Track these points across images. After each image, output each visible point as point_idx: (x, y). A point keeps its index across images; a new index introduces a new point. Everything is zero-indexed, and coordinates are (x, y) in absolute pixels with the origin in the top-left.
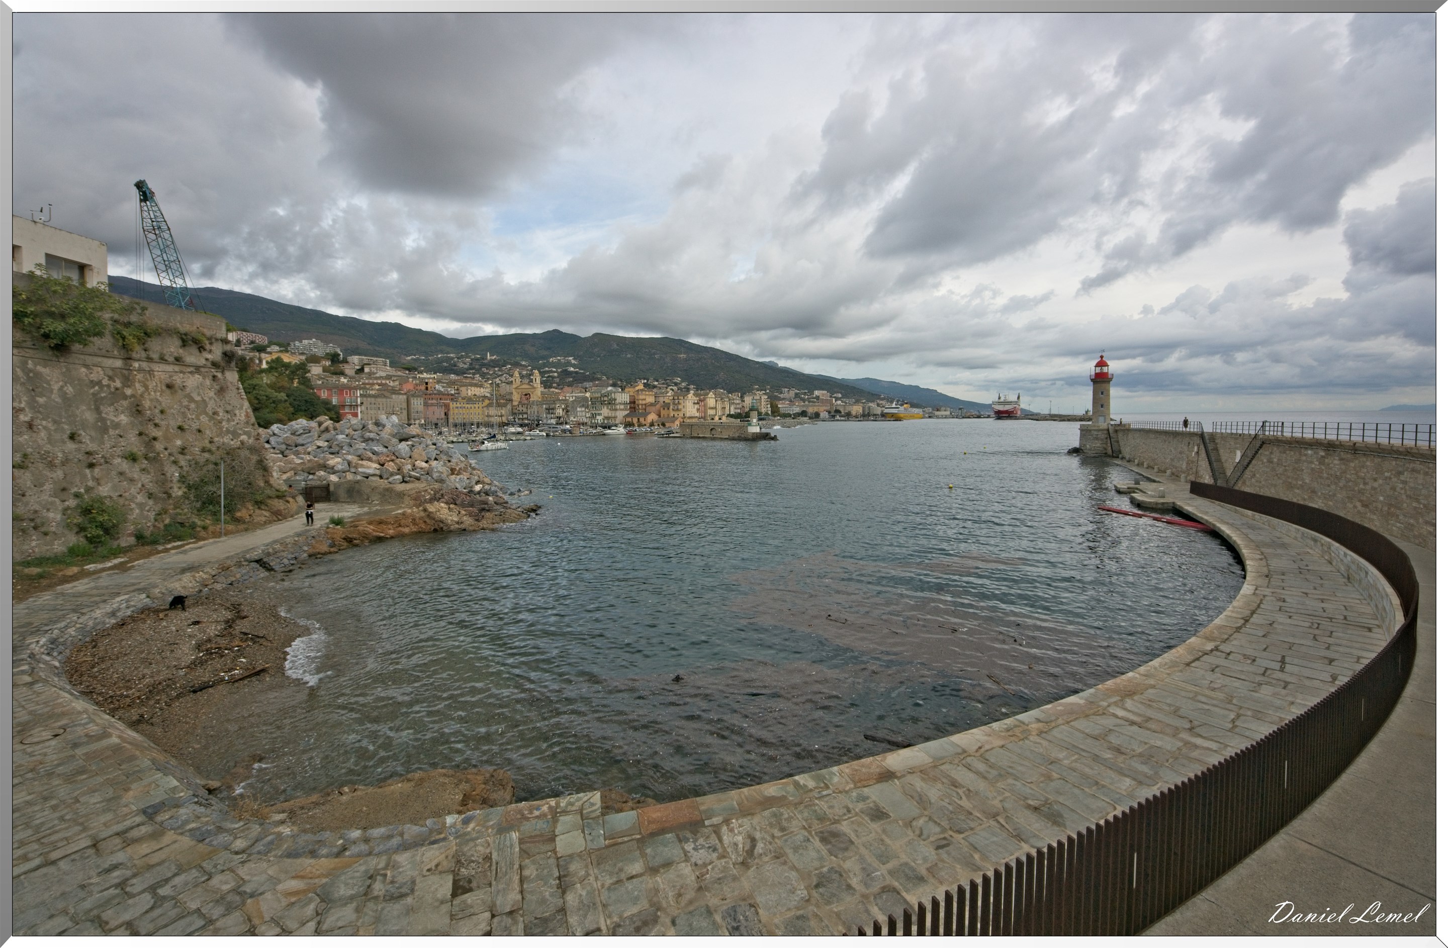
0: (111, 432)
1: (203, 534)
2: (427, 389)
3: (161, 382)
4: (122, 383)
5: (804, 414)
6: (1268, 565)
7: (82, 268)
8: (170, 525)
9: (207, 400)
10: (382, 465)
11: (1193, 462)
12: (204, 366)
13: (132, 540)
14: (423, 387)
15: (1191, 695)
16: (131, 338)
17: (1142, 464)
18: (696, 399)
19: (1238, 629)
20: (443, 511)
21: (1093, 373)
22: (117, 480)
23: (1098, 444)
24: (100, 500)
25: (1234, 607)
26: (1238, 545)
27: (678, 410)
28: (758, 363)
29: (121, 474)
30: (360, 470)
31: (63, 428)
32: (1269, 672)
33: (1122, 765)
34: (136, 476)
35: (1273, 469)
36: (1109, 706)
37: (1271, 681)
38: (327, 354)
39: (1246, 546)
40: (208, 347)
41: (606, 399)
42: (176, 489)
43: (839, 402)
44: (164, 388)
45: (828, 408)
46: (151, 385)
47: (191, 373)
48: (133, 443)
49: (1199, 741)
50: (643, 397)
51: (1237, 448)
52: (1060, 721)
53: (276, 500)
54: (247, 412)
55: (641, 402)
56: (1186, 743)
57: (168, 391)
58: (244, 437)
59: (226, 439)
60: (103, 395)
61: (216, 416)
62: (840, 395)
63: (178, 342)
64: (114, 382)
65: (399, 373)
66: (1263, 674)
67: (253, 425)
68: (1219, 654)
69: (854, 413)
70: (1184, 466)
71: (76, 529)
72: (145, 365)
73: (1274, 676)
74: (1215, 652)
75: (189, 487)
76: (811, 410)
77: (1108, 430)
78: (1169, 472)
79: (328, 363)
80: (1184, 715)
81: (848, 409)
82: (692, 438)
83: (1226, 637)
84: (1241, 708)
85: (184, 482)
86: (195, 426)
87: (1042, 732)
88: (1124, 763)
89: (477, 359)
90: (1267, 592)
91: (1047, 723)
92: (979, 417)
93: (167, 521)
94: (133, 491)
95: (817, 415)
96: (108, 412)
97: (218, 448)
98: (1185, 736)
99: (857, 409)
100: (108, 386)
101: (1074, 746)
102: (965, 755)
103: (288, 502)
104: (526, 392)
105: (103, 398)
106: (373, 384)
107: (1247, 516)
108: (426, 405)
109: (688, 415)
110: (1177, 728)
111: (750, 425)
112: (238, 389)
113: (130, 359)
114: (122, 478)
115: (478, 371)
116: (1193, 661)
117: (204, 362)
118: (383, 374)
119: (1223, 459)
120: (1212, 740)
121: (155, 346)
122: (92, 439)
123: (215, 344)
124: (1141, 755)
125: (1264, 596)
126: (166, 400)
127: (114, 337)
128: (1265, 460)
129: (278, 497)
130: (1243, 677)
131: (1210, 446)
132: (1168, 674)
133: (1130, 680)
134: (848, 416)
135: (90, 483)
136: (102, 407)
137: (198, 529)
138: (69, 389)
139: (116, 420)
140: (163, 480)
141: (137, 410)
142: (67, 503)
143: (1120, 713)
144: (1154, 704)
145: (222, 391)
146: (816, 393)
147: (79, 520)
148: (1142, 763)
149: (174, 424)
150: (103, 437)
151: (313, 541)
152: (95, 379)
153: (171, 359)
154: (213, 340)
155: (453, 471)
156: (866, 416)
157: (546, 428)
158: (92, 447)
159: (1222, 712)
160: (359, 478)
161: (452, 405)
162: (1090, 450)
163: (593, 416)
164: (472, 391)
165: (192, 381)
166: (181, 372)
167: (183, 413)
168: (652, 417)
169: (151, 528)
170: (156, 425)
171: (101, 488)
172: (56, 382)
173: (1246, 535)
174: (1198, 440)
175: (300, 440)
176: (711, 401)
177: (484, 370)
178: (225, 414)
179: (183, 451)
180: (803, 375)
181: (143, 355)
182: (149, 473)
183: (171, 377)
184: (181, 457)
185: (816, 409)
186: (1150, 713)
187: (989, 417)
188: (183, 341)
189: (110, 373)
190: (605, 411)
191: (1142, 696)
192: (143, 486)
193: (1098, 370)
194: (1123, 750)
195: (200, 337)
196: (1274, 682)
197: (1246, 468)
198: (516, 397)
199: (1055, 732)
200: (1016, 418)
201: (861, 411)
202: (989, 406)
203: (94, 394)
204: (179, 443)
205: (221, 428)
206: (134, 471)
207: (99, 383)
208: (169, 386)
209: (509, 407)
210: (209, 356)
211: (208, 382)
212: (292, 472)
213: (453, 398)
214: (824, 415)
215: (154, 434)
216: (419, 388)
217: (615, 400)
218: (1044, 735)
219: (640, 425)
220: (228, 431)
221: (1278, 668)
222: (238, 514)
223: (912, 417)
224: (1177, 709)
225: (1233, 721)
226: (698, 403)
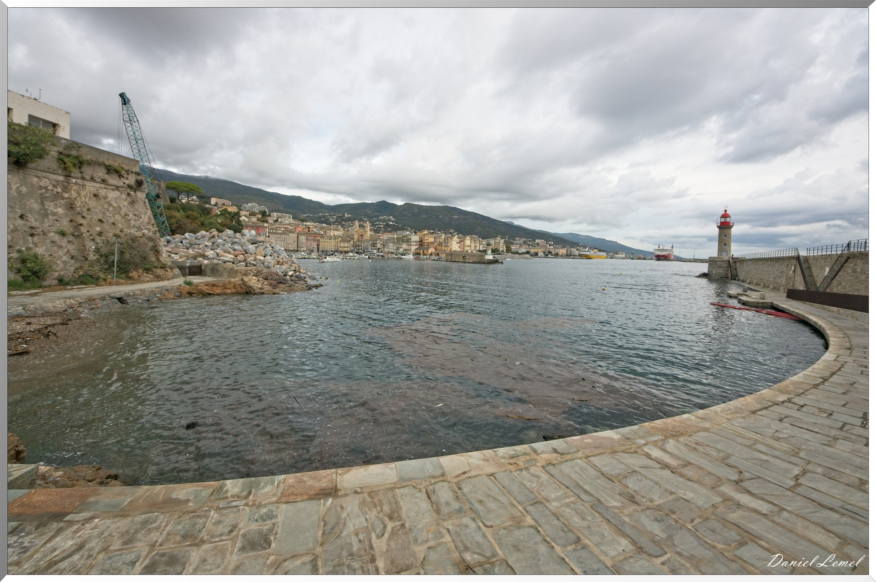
0: (50, 217)
1: (103, 283)
2: (309, 231)
3: (90, 192)
4: (61, 189)
5: (528, 253)
6: (850, 341)
7: (55, 125)
8: (82, 276)
9: (122, 206)
10: (237, 256)
11: (790, 278)
12: (122, 187)
13: (56, 282)
14: (307, 230)
15: (749, 443)
16: (69, 163)
17: (753, 283)
18: (458, 240)
19: (816, 386)
20: (254, 282)
21: (719, 222)
22: (50, 245)
23: (721, 271)
24: (36, 256)
25: (814, 369)
26: (823, 328)
27: (447, 246)
28: (502, 222)
29: (53, 242)
30: (222, 258)
31: (16, 211)
32: (847, 427)
33: (627, 519)
34: (64, 245)
35: (857, 277)
36: (645, 444)
37: (851, 436)
38: (260, 211)
39: (830, 329)
40: (126, 176)
41: (405, 238)
42: (91, 256)
43: (552, 247)
44: (92, 196)
45: (544, 250)
46: (83, 193)
47: (112, 189)
48: (65, 224)
49: (744, 499)
50: (427, 238)
51: (826, 266)
52: (580, 454)
53: (160, 269)
54: (149, 217)
55: (426, 241)
56: (727, 499)
57: (94, 198)
58: (146, 231)
59: (133, 231)
60: (47, 195)
61: (127, 217)
62: (552, 243)
63: (104, 171)
64: (57, 188)
65: (296, 222)
66: (841, 429)
67: (153, 225)
68: (790, 405)
69: (560, 254)
70: (784, 282)
71: (15, 271)
72: (80, 181)
73: (854, 432)
74: (786, 403)
75: (101, 256)
76: (533, 251)
77: (729, 261)
78: (771, 286)
79: (260, 216)
80: (733, 464)
81: (557, 251)
82: (451, 261)
83: (802, 391)
84: (809, 462)
85: (98, 252)
86: (111, 220)
87: (550, 464)
88: (630, 516)
89: (340, 217)
90: (849, 359)
91: (562, 454)
92: (644, 259)
93: (81, 273)
94: (60, 253)
95: (536, 254)
96: (50, 206)
97: (126, 235)
98: (727, 490)
99: (562, 251)
100: (52, 190)
101: (578, 486)
102: (441, 478)
103: (167, 271)
104: (361, 234)
105: (47, 197)
106: (281, 228)
107: (833, 312)
108: (307, 239)
110: (720, 479)
111: (486, 254)
112: (145, 203)
113: (69, 176)
114: (54, 245)
115: (340, 223)
116: (761, 410)
117: (122, 184)
118: (287, 222)
119: (815, 274)
120: (763, 499)
121: (88, 171)
122: (36, 220)
123: (131, 175)
124: (659, 508)
125: (845, 362)
126: (92, 203)
127: (59, 162)
128: (850, 271)
129: (161, 268)
130: (816, 430)
131: (805, 266)
132: (729, 419)
133: (681, 422)
134: (557, 255)
135: (31, 245)
136: (45, 202)
137: (101, 280)
138: (24, 189)
139: (55, 211)
140: (83, 250)
141: (71, 206)
142: (11, 255)
143: (656, 453)
144: (701, 448)
145: (133, 202)
146: (537, 241)
147: (19, 265)
148: (656, 520)
149: (96, 217)
150: (44, 220)
151: (166, 292)
152: (43, 185)
153: (99, 180)
154: (130, 172)
155: (278, 263)
156: (568, 256)
157: (368, 253)
158: (34, 224)
159: (785, 465)
160: (220, 262)
161: (322, 240)
162: (716, 274)
163: (398, 249)
164: (332, 233)
165: (112, 195)
166: (105, 188)
167: (104, 212)
168: (431, 250)
169: (71, 277)
170: (83, 217)
171: (37, 249)
172: (15, 184)
173: (832, 322)
174: (794, 262)
175: (198, 242)
176: (468, 241)
177: (343, 223)
178: (134, 217)
179: (100, 234)
180: (530, 230)
181: (79, 175)
182: (73, 244)
183: (97, 190)
184: (98, 237)
185: (536, 250)
186: (692, 457)
187: (651, 259)
188: (108, 170)
189: (54, 183)
190: (405, 246)
191: (689, 439)
192: (68, 251)
193: (723, 220)
194: (638, 498)
195: (119, 169)
196: (854, 437)
197: (833, 279)
198: (356, 237)
199: (565, 468)
200: (670, 260)
201: (565, 253)
202: (652, 253)
203: (41, 194)
204: (98, 229)
205: (130, 224)
206: (64, 242)
207: (46, 188)
208: (95, 195)
209: (352, 242)
210: (127, 182)
211: (124, 196)
212: (186, 258)
213: (322, 236)
214: (541, 254)
215: (81, 222)
216: (304, 230)
217: (410, 239)
218: (550, 468)
219: (424, 255)
220: (134, 226)
221: (860, 424)
222: (131, 274)
223: (599, 257)
224: (728, 456)
225: (797, 478)
226: (460, 243)
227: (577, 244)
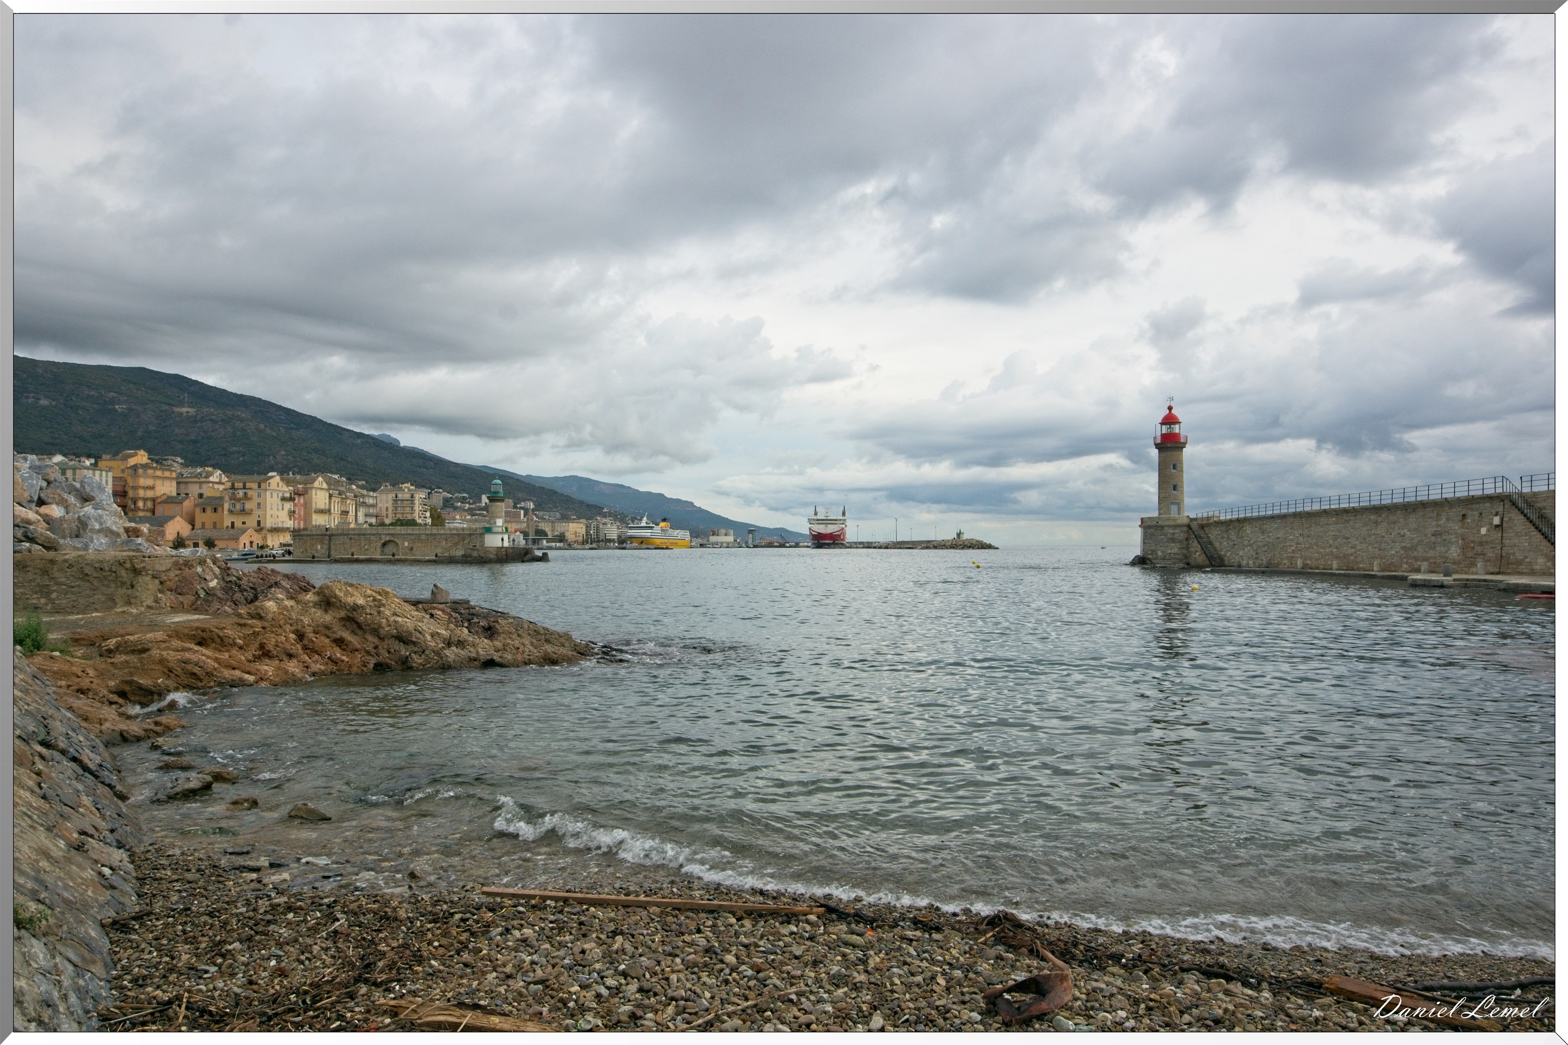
18: (287, 490)
21: (1159, 434)
23: (1175, 549)
27: (243, 511)
28: (361, 435)
50: (149, 482)
55: (141, 493)
69: (570, 537)
77: (1189, 526)
81: (560, 528)
99: (575, 529)
109: (269, 523)
134: (562, 541)
156: (595, 541)
162: (1158, 557)
168: (176, 527)
176: (320, 497)
180: (449, 463)
193: (1165, 429)
201: (583, 531)
223: (674, 544)
226: (291, 499)
227: (595, 507)
